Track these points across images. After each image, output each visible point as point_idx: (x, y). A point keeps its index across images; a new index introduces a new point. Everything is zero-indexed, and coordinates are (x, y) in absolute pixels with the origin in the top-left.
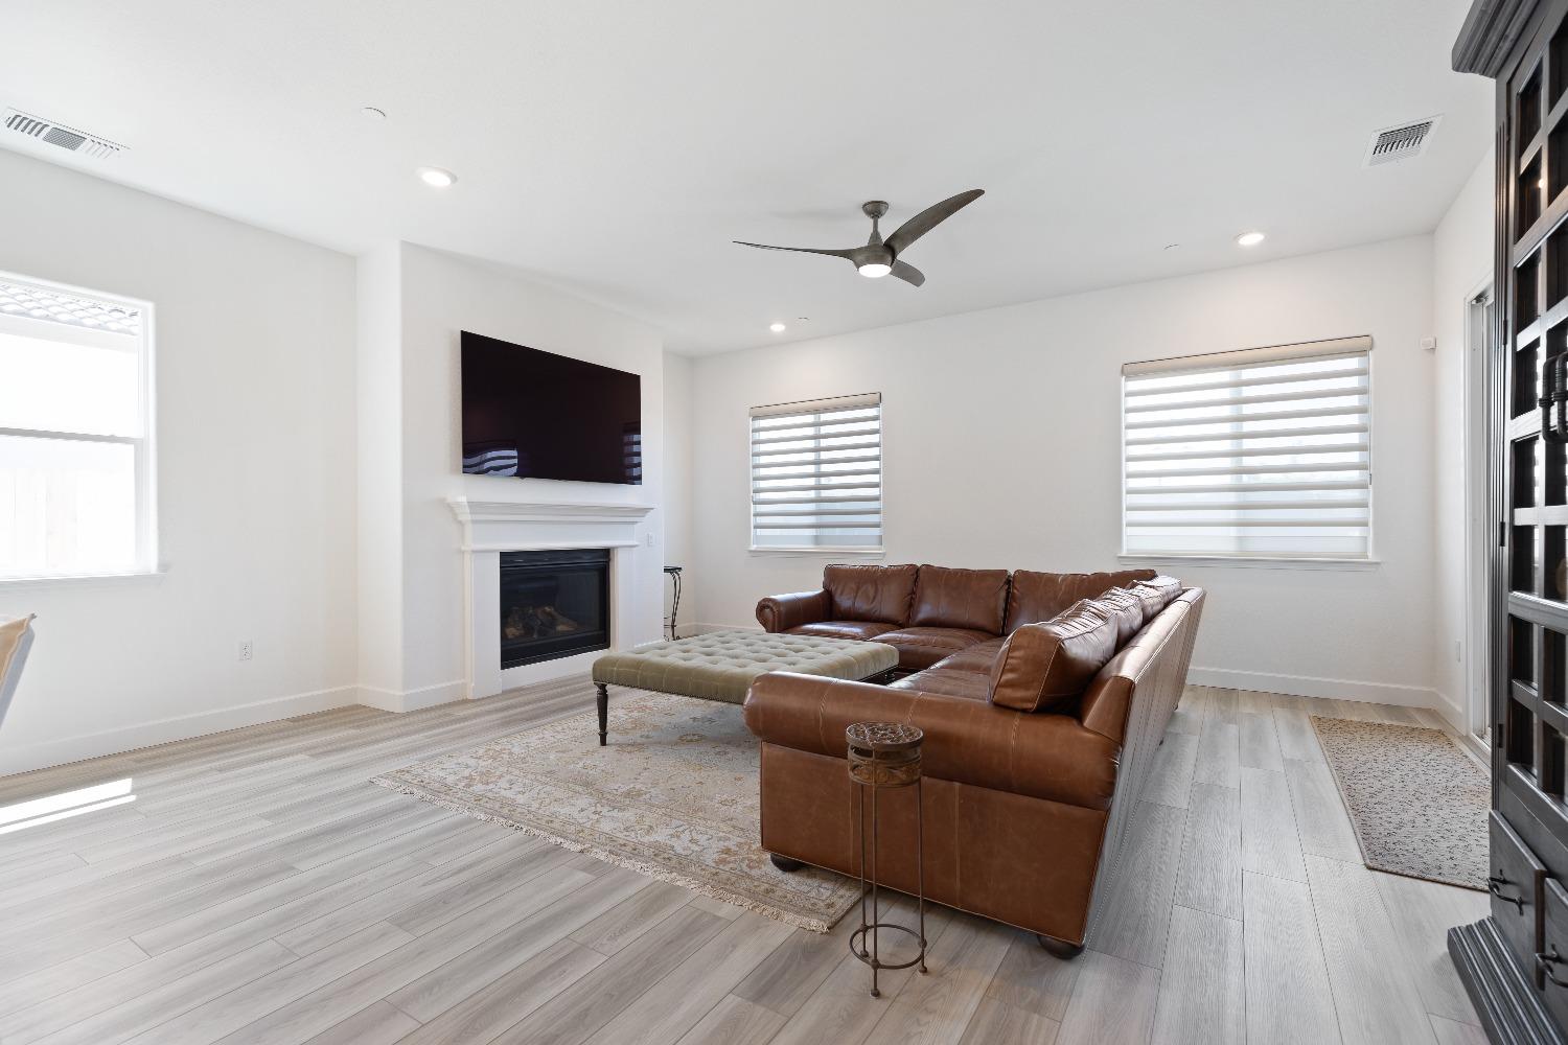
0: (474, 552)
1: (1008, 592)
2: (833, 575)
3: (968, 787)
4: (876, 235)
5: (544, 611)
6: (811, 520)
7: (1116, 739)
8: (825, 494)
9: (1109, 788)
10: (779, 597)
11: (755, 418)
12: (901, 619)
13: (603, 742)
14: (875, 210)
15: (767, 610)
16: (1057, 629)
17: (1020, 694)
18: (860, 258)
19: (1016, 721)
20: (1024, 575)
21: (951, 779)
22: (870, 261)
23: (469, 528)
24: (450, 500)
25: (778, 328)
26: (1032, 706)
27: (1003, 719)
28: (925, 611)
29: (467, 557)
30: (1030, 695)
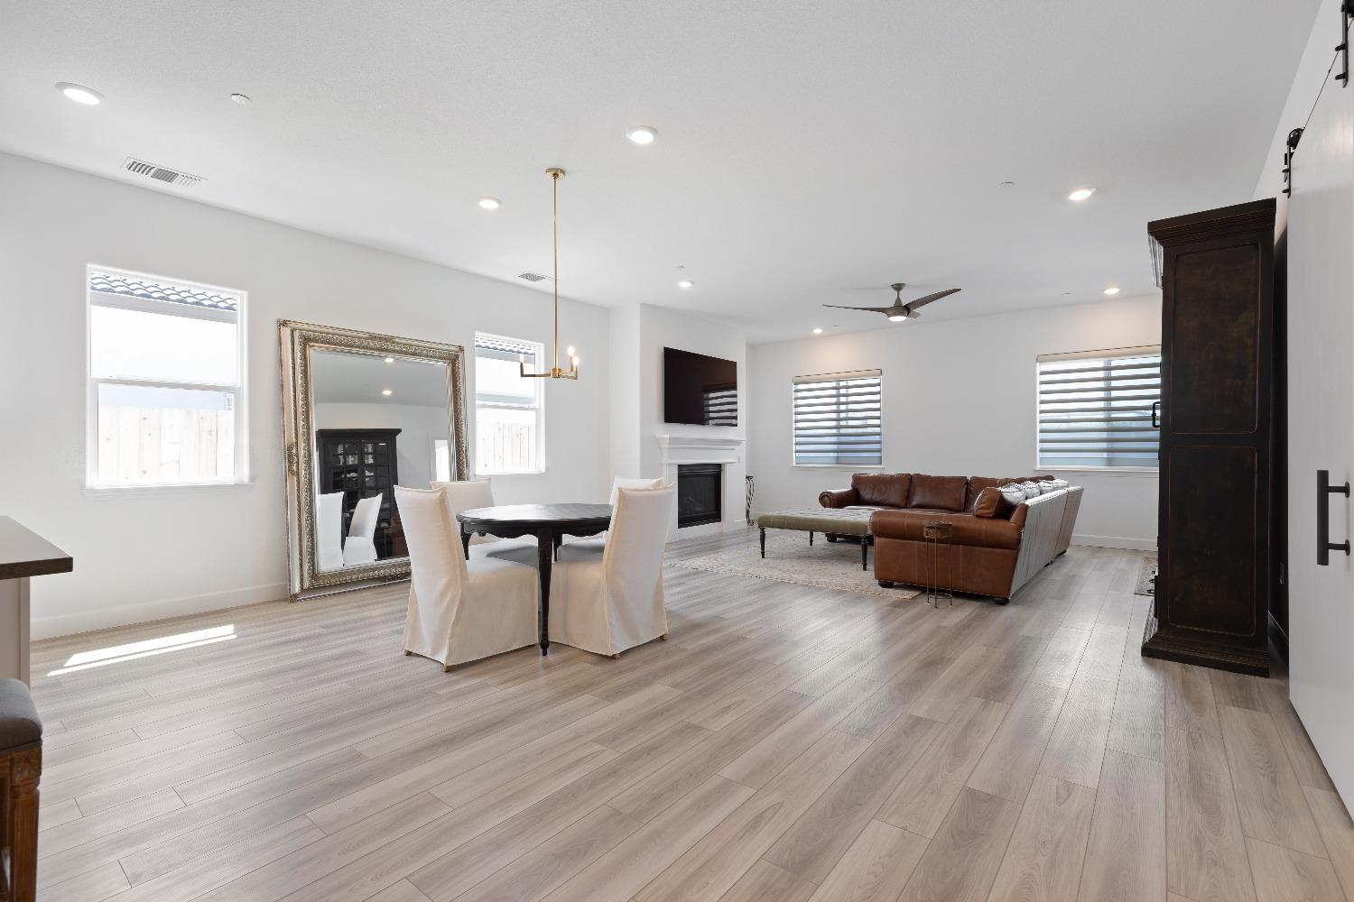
0: (669, 464)
1: (967, 489)
2: (858, 480)
3: (966, 547)
4: (898, 300)
5: (688, 500)
6: (834, 447)
7: (1022, 524)
8: (843, 431)
9: (1019, 541)
10: (833, 491)
11: (796, 384)
12: (902, 504)
13: (763, 557)
14: (898, 287)
15: (826, 498)
16: (1003, 490)
17: (986, 511)
18: (890, 313)
19: (985, 521)
20: (976, 479)
21: (958, 544)
22: (895, 315)
23: (666, 453)
24: (658, 436)
25: (818, 331)
26: (991, 515)
27: (980, 520)
28: (914, 503)
29: (664, 468)
30: (991, 512)
